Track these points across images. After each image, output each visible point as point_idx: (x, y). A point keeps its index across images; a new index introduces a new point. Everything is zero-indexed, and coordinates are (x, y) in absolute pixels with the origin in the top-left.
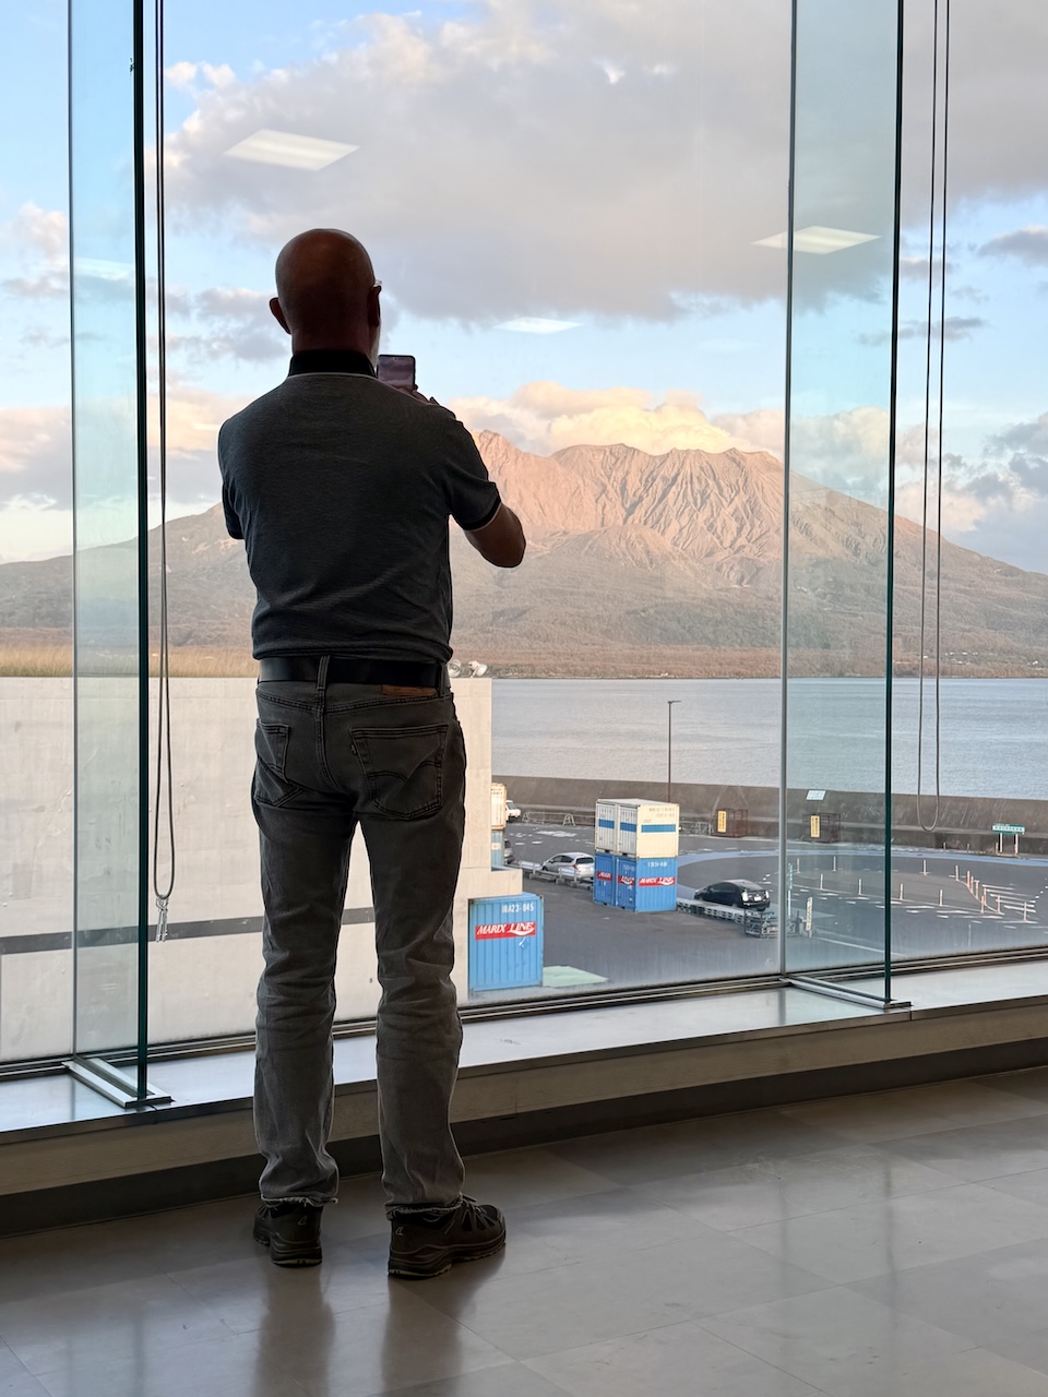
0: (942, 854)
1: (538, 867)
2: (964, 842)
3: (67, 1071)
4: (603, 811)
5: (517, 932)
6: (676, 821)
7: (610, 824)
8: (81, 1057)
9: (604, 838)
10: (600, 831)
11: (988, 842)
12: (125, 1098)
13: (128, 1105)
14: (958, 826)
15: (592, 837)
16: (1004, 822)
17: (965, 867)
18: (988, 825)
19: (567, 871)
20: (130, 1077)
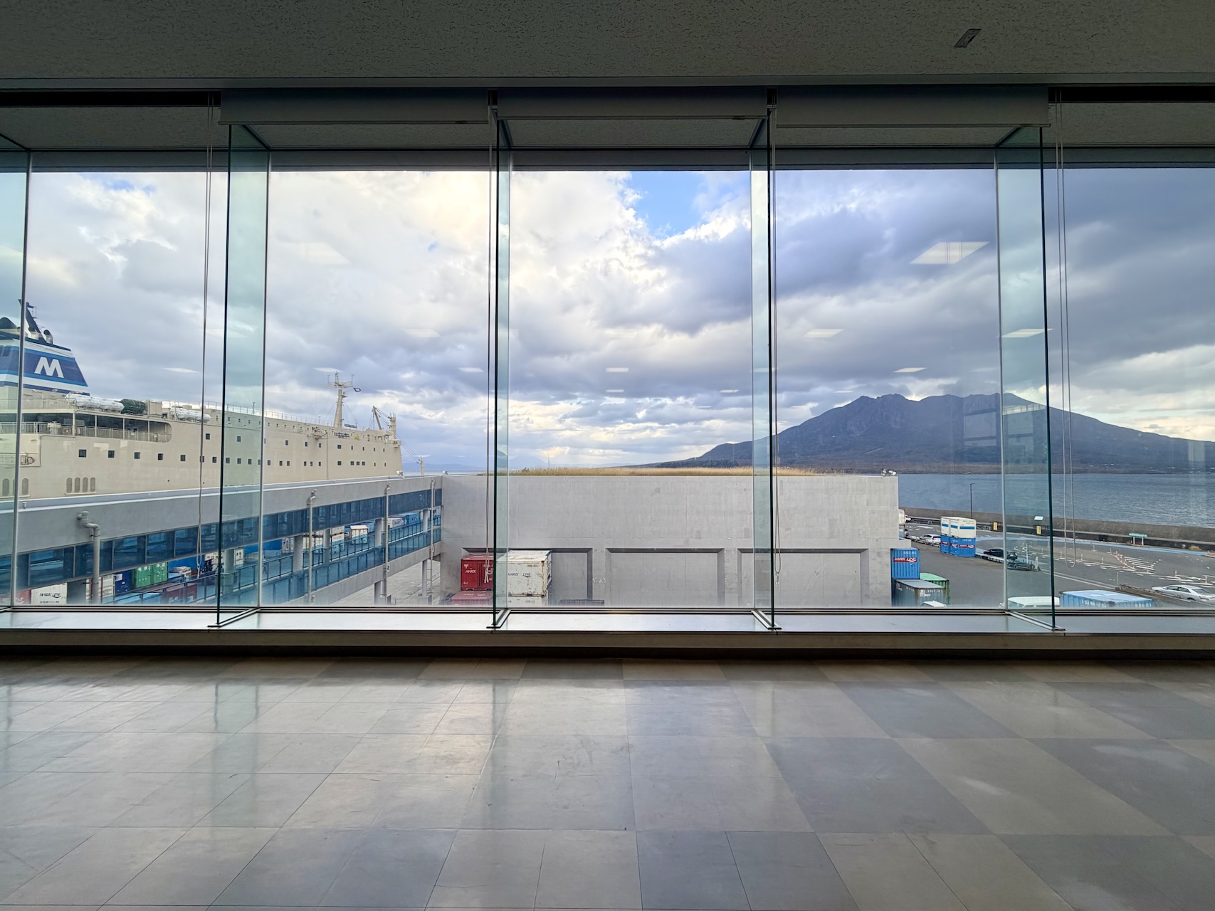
0: (1102, 543)
1: (918, 538)
2: (1115, 539)
3: (752, 614)
4: (944, 520)
5: (910, 561)
6: (974, 525)
7: (947, 526)
8: (756, 610)
9: (945, 530)
10: (943, 527)
11: (1126, 540)
12: (768, 626)
13: (769, 629)
14: (1111, 533)
15: (940, 529)
16: (1136, 532)
17: (1114, 550)
18: (1127, 533)
19: (930, 540)
20: (769, 618)
